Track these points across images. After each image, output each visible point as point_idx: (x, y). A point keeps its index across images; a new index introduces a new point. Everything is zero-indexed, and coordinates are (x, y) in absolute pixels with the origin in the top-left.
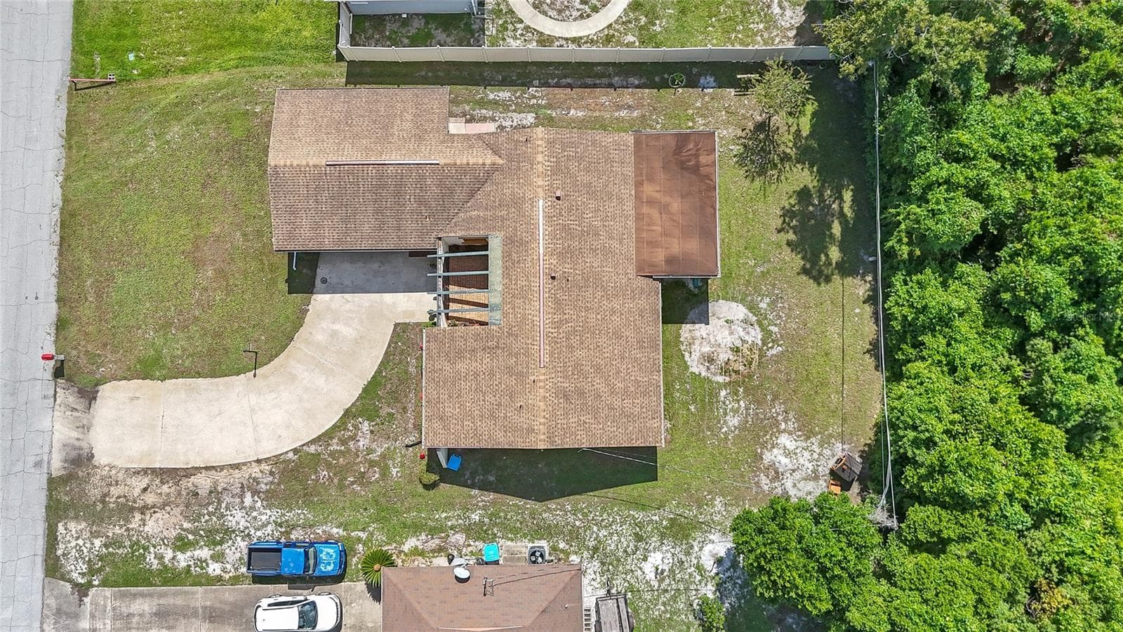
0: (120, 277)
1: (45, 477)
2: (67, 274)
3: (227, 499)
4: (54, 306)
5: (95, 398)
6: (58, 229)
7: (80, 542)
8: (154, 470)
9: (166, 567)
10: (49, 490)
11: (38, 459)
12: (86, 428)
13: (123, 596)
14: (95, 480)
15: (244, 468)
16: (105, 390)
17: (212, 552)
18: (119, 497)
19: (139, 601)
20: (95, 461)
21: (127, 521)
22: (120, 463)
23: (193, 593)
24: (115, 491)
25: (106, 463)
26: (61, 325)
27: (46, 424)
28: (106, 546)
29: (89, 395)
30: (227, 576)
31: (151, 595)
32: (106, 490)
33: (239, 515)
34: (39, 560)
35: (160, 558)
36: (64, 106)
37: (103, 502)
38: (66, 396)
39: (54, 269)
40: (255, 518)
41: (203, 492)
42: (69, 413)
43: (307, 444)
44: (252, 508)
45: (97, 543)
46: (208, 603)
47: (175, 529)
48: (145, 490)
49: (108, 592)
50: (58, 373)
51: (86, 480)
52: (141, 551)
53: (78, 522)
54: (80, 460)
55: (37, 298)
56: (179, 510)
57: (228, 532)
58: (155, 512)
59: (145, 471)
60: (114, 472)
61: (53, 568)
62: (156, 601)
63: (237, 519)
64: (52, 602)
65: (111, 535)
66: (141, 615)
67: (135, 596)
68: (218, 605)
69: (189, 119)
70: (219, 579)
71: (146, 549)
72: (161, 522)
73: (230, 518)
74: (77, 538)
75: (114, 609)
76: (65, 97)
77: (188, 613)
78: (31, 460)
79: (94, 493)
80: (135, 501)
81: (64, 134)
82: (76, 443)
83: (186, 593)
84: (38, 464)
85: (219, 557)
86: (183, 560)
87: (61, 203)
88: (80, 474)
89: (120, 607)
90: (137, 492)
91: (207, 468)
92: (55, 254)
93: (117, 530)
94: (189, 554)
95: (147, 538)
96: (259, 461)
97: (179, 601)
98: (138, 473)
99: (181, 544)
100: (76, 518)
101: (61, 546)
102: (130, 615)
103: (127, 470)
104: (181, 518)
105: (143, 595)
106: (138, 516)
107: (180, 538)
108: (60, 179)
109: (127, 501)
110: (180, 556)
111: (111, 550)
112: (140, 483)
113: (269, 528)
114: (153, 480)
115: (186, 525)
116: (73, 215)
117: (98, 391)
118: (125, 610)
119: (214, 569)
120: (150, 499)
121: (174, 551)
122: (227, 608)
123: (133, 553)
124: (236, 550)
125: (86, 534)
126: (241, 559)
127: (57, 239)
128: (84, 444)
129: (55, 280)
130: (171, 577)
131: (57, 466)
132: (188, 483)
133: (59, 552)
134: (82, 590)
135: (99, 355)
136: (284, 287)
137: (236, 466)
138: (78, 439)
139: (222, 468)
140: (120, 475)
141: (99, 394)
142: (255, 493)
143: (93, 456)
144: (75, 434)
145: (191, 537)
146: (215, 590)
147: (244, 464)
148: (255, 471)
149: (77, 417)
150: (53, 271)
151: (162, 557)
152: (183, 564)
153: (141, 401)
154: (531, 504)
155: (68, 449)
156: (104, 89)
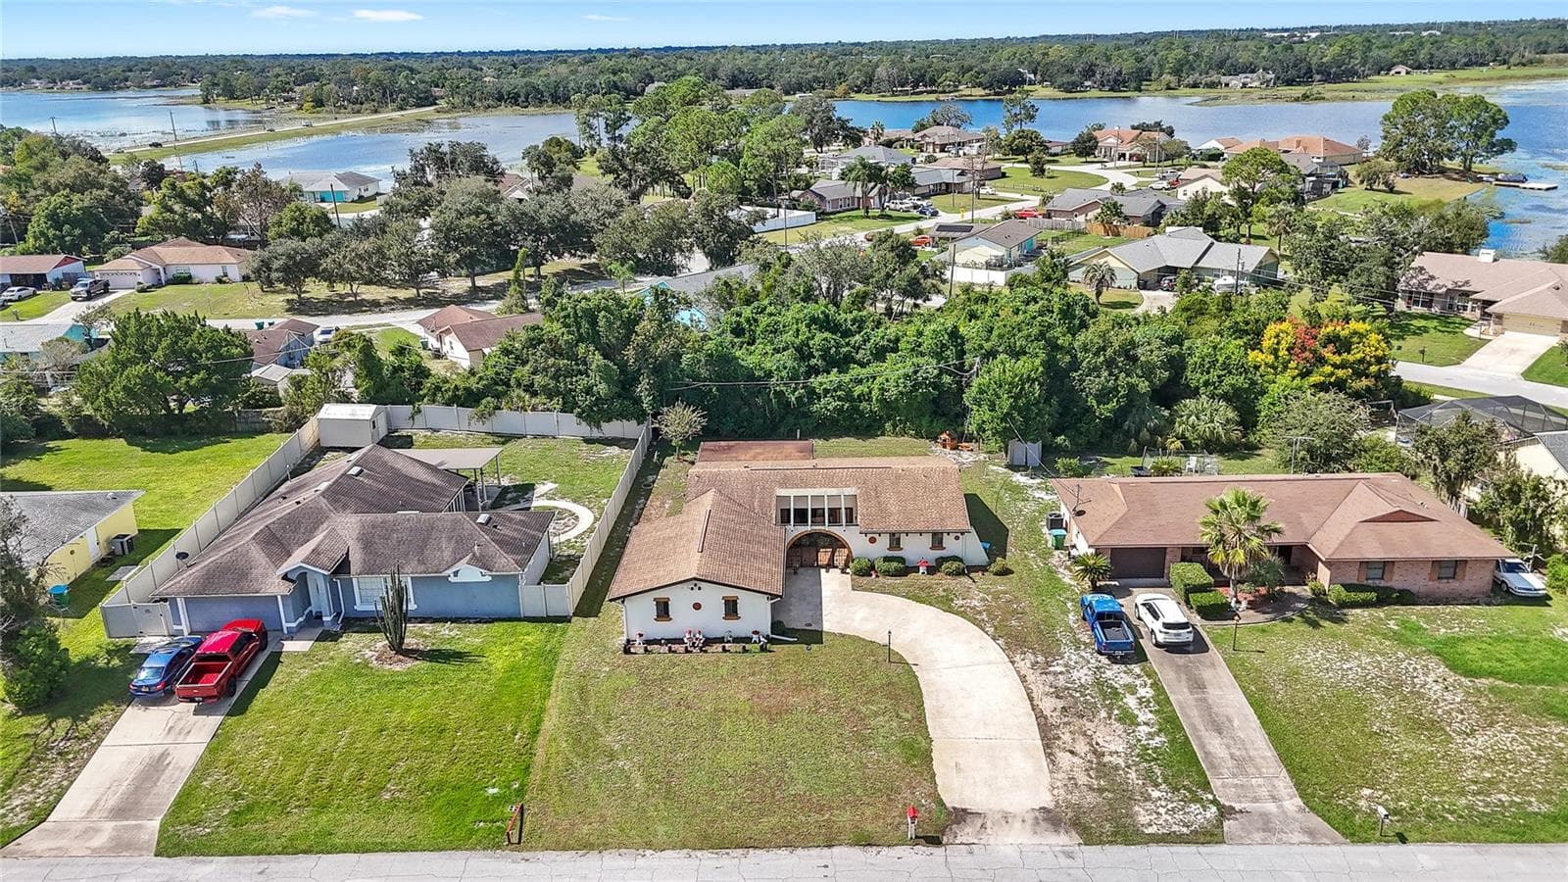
0: (799, 788)
1: (1082, 847)
2: (790, 840)
3: (1061, 681)
4: (835, 850)
5: (964, 810)
6: (724, 851)
7: (1162, 811)
8: (1047, 746)
9: (1160, 731)
10: (1101, 843)
11: (1061, 854)
12: (1006, 817)
13: (1212, 766)
14: (1074, 799)
15: (1022, 673)
16: (951, 800)
17: (1127, 695)
18: (1089, 775)
19: (1210, 748)
20: (1051, 805)
21: (1117, 768)
22: (1045, 778)
23: (1179, 702)
24: (1082, 779)
25: (1049, 794)
26: (865, 841)
27: (1009, 850)
28: (1156, 785)
29: (961, 816)
30: (1149, 682)
31: (1199, 738)
32: (1085, 789)
33: (1075, 675)
34: (1203, 849)
35: (1151, 736)
36: (540, 854)
37: (1101, 790)
38: (966, 833)
39: (783, 852)
40: (1076, 663)
41: (1060, 704)
42: (989, 831)
43: (986, 633)
44: (1066, 666)
45: (1156, 794)
46: (1186, 690)
47: (1111, 724)
48: (1072, 752)
49: (1215, 783)
50: (934, 841)
51: (1077, 808)
52: (1150, 752)
53: (1137, 814)
54: (1051, 818)
55: (826, 866)
56: (1088, 724)
57: (1099, 683)
58: (1097, 744)
59: (1049, 755)
60: (1059, 784)
61: (1210, 835)
62: (1203, 733)
63: (1083, 675)
64: (1258, 836)
65: (1140, 782)
66: (1228, 747)
67: (1207, 754)
68: (1184, 683)
69: (600, 728)
70: (1156, 686)
71: (1145, 748)
72: (1108, 738)
73: (1083, 681)
74: (1158, 813)
75: (1234, 776)
76: (525, 854)
77: (1206, 707)
78: (1065, 862)
79: (1091, 798)
80: (1090, 762)
81: (581, 852)
82: (1030, 822)
83: (1182, 708)
84: (1069, 855)
85: (1131, 689)
86: (1144, 716)
87: (685, 851)
88: (1070, 815)
89: (1228, 768)
90: (1075, 759)
91: (1031, 699)
92: (758, 852)
93: (1133, 775)
94: (1136, 712)
95: (1132, 747)
96: (1013, 663)
97: (1194, 713)
98: (1053, 762)
99: (1128, 719)
100: (1131, 816)
101: (1175, 828)
102: (1232, 756)
103: (1051, 772)
104: (1096, 720)
105: (1202, 746)
106: (1107, 759)
107: (1119, 720)
108: (648, 852)
109: (1092, 769)
110: (1142, 718)
111: (1160, 781)
112: (1064, 759)
113: (1083, 654)
114: (1059, 747)
115: (1103, 714)
116: (706, 837)
117: (954, 808)
118: (1230, 763)
119: (1146, 692)
120: (1082, 747)
121: (1139, 725)
122: (1184, 677)
123: (1155, 759)
124: (1118, 675)
125: (1149, 805)
126: (1125, 672)
127: (740, 851)
128: (1029, 817)
129: (800, 851)
130: (1170, 722)
131: (1067, 840)
132: (1055, 718)
133: (1185, 830)
134: (1225, 812)
135: (905, 805)
136: (814, 647)
137: (1023, 679)
138: (1023, 821)
139: (1027, 688)
140: (1061, 776)
141: (956, 806)
142: (1048, 664)
143: (1044, 808)
144: (1018, 825)
145: (1116, 712)
146: (1168, 686)
147: (1018, 672)
148: (1025, 666)
149: (993, 824)
150: (787, 852)
151: (1149, 733)
152: (1151, 716)
153: (960, 761)
154: (1011, 539)
155: (1038, 829)
156: (528, 818)
